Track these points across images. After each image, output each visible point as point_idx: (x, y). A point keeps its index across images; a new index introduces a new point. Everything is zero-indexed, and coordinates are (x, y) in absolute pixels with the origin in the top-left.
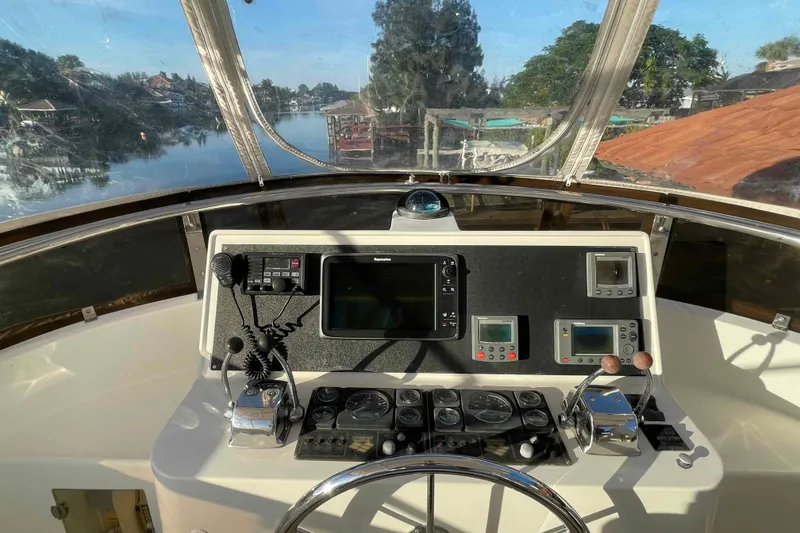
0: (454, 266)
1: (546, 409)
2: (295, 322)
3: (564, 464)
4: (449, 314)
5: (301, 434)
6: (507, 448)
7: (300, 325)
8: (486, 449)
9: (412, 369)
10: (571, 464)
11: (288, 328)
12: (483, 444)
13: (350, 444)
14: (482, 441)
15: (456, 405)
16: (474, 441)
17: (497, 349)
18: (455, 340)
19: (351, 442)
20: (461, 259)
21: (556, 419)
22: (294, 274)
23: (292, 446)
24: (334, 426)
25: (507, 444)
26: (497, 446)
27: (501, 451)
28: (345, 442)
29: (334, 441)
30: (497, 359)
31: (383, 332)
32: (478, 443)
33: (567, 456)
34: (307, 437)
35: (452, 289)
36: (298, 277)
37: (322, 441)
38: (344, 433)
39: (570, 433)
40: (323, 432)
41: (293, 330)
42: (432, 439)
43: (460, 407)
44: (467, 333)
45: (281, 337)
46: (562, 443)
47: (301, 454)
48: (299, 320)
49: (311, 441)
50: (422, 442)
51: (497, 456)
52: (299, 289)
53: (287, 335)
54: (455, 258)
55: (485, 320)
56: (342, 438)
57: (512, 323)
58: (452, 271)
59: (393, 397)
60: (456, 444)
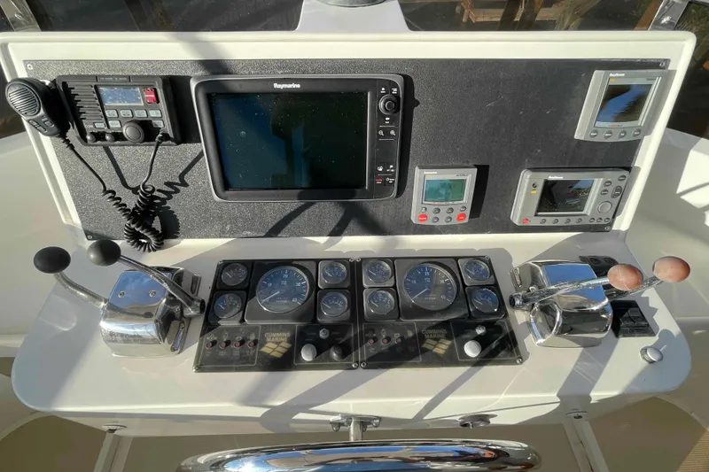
0: (397, 96)
1: (495, 287)
2: (178, 181)
3: (514, 363)
4: (386, 167)
5: (202, 334)
6: (449, 342)
7: (185, 185)
8: (425, 346)
9: (337, 232)
10: (521, 363)
11: (169, 189)
12: (421, 338)
13: (262, 346)
14: (420, 334)
15: (390, 283)
16: (410, 334)
17: (444, 210)
18: (392, 199)
19: (264, 343)
20: (408, 81)
21: (506, 300)
22: (153, 113)
23: (192, 351)
24: (242, 321)
25: (448, 337)
26: (437, 340)
27: (442, 348)
28: (255, 342)
29: (242, 342)
30: (442, 222)
31: (297, 192)
32: (414, 337)
33: (518, 352)
34: (210, 337)
35: (392, 132)
36: (161, 117)
37: (228, 343)
38: (255, 329)
39: (520, 317)
40: (228, 329)
41: (177, 191)
42: (361, 332)
43: (395, 287)
44: (407, 189)
45: (164, 201)
46: (512, 333)
47: (202, 365)
48: (182, 176)
49: (214, 343)
50: (350, 339)
51: (436, 355)
52: (166, 137)
53: (170, 197)
54: (399, 80)
55: (433, 175)
56: (252, 337)
57: (470, 176)
58: (395, 103)
59: (314, 274)
60: (389, 339)
